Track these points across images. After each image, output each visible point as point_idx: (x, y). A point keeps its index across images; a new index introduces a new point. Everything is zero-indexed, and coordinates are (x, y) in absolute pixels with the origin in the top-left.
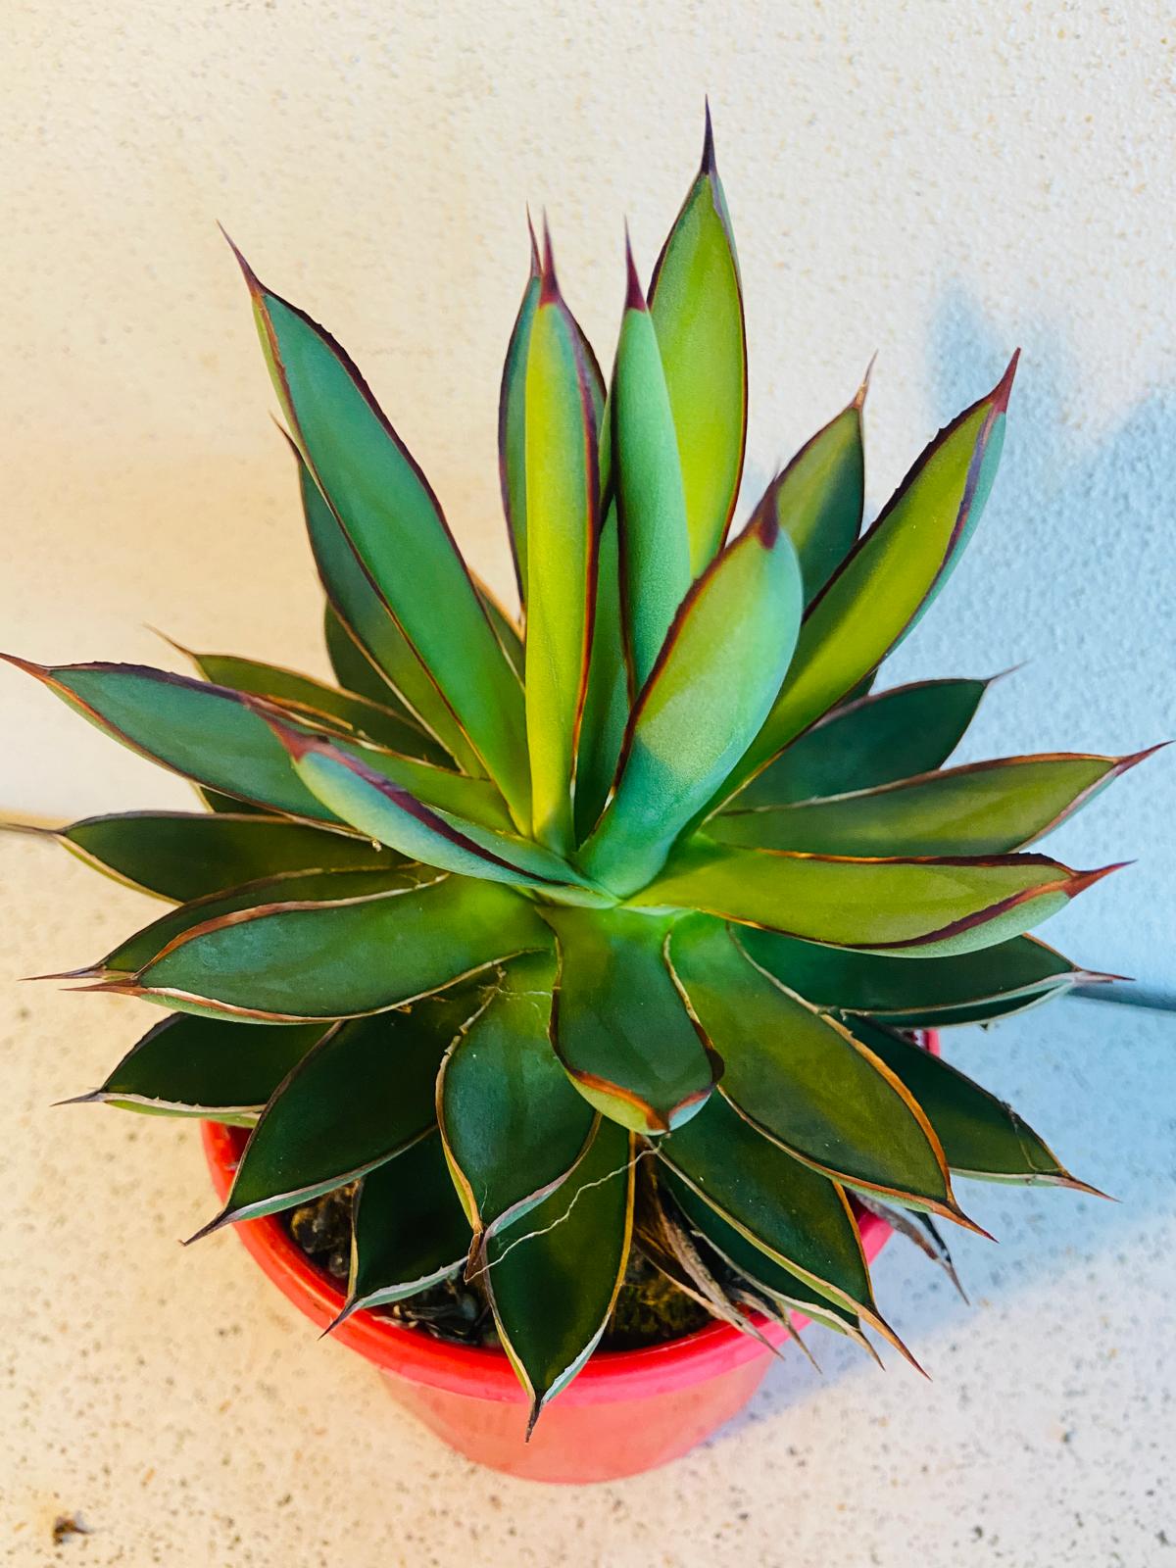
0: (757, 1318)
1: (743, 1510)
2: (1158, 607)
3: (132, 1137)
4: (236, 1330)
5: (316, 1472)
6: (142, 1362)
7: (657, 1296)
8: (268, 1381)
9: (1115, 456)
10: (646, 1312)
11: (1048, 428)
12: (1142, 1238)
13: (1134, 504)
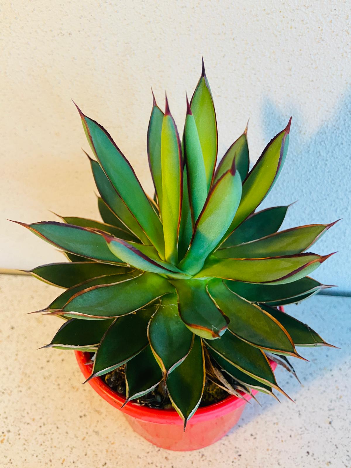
0: (242, 393)
1: (239, 454)
2: (331, 182)
3: (48, 361)
4: (85, 415)
5: (113, 455)
6: (58, 428)
7: (213, 390)
8: (96, 430)
9: (315, 141)
10: (210, 395)
11: (296, 135)
12: (345, 363)
13: (322, 154)
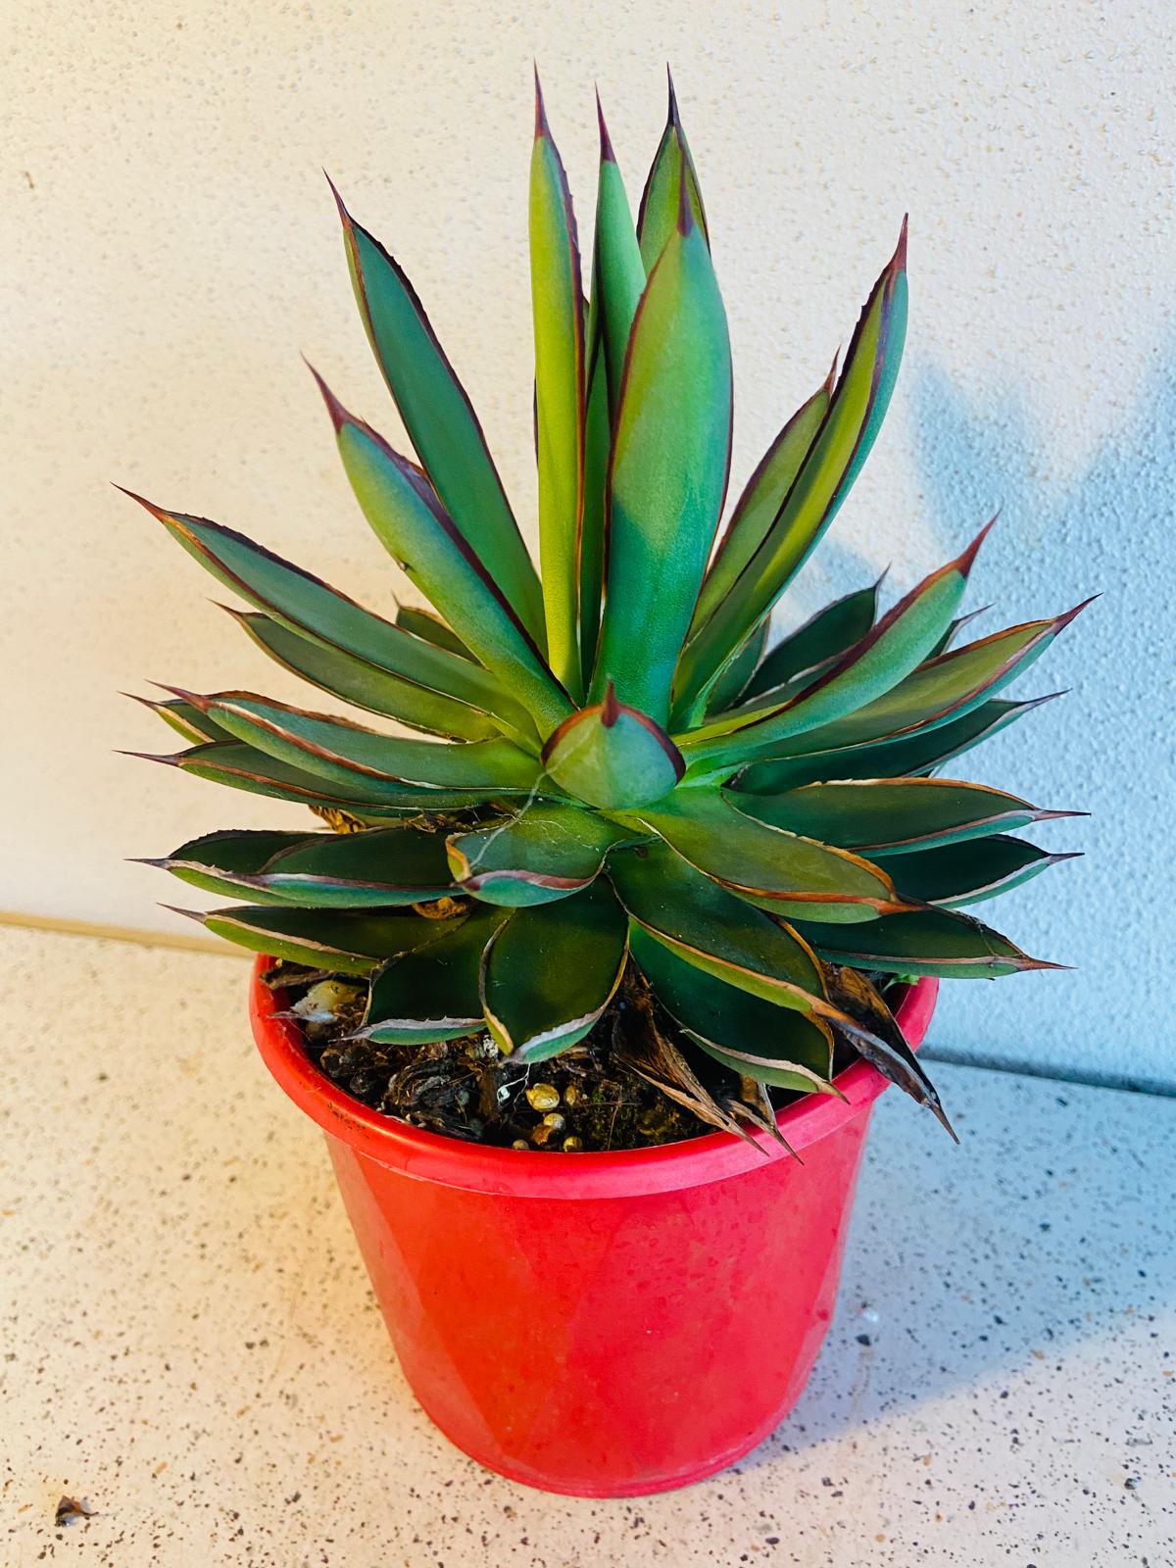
1: (771, 1535)
3: (187, 1178)
4: (264, 1343)
5: (328, 1475)
6: (167, 1368)
7: (653, 1125)
8: (289, 1391)
9: (1083, 504)
10: (643, 1140)
11: (1021, 482)
13: (1107, 549)
